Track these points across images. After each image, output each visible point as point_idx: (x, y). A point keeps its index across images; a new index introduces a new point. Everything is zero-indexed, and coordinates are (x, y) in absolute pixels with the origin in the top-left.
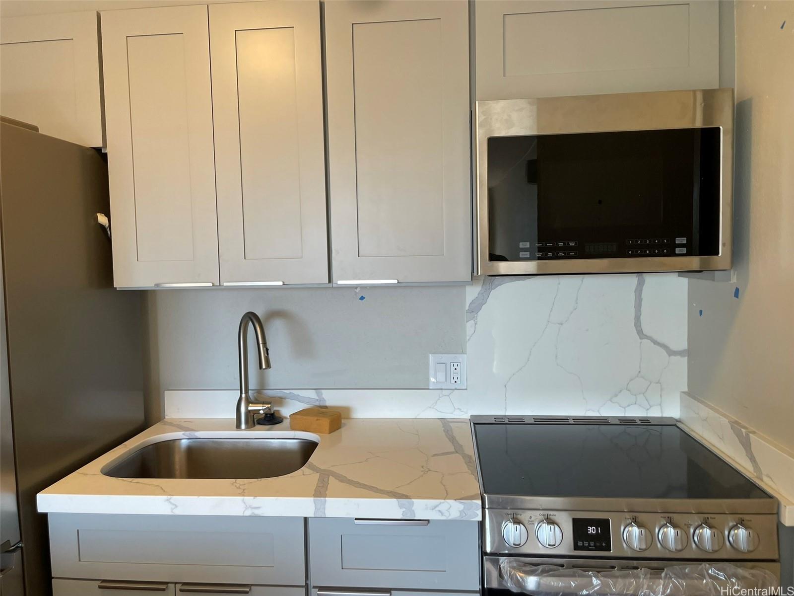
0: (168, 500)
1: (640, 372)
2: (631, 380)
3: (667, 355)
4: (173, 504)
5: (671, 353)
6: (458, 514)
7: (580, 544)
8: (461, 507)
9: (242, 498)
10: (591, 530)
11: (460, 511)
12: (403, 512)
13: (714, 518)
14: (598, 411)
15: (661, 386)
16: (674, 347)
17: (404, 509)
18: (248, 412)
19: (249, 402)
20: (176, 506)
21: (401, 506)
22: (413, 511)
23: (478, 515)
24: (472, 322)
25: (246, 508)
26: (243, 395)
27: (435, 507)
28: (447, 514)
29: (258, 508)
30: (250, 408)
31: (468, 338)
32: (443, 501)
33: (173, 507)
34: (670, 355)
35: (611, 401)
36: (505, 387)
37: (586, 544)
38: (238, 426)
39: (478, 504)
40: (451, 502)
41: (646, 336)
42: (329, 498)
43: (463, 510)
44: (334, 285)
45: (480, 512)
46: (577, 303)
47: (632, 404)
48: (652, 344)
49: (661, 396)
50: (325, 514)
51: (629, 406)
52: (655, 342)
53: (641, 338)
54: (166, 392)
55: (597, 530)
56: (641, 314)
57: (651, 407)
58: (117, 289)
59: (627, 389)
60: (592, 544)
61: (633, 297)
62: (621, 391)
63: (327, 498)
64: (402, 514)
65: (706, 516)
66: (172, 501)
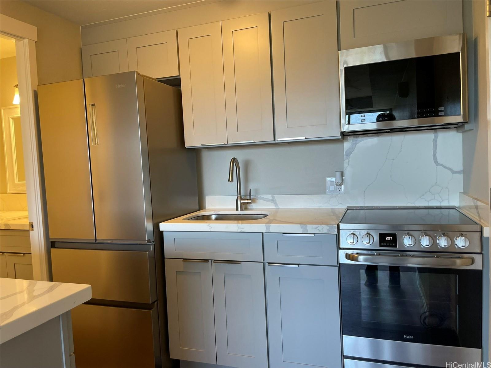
0: (208, 225)
1: (436, 183)
2: (432, 187)
3: (451, 174)
4: (210, 227)
5: (454, 172)
6: (327, 231)
7: (382, 244)
8: (328, 228)
9: (237, 224)
10: (388, 238)
11: (327, 230)
12: (303, 230)
13: (448, 233)
14: (414, 203)
15: (448, 189)
16: (456, 169)
17: (303, 229)
18: (241, 204)
19: (241, 199)
20: (211, 228)
21: (302, 228)
22: (307, 230)
23: (335, 231)
24: (347, 161)
25: (239, 228)
26: (239, 196)
27: (317, 228)
28: (322, 231)
29: (243, 228)
30: (242, 202)
31: (345, 169)
32: (320, 225)
33: (210, 228)
34: (453, 173)
35: (421, 198)
36: (364, 192)
37: (385, 244)
38: (237, 210)
39: (335, 226)
40: (324, 226)
41: (440, 164)
42: (272, 224)
43: (329, 229)
44: (277, 142)
45: (336, 230)
46: (401, 149)
47: (432, 199)
48: (443, 168)
49: (448, 195)
50: (270, 230)
51: (430, 200)
52: (445, 167)
53: (437, 165)
54: (206, 197)
55: (391, 238)
56: (436, 153)
57: (443, 201)
58: (186, 148)
59: (429, 192)
60: (388, 244)
61: (432, 144)
62: (426, 193)
63: (271, 224)
64: (303, 231)
65: (444, 232)
66: (210, 225)
